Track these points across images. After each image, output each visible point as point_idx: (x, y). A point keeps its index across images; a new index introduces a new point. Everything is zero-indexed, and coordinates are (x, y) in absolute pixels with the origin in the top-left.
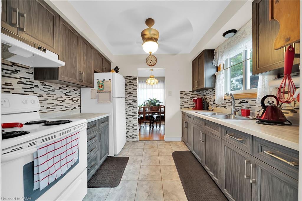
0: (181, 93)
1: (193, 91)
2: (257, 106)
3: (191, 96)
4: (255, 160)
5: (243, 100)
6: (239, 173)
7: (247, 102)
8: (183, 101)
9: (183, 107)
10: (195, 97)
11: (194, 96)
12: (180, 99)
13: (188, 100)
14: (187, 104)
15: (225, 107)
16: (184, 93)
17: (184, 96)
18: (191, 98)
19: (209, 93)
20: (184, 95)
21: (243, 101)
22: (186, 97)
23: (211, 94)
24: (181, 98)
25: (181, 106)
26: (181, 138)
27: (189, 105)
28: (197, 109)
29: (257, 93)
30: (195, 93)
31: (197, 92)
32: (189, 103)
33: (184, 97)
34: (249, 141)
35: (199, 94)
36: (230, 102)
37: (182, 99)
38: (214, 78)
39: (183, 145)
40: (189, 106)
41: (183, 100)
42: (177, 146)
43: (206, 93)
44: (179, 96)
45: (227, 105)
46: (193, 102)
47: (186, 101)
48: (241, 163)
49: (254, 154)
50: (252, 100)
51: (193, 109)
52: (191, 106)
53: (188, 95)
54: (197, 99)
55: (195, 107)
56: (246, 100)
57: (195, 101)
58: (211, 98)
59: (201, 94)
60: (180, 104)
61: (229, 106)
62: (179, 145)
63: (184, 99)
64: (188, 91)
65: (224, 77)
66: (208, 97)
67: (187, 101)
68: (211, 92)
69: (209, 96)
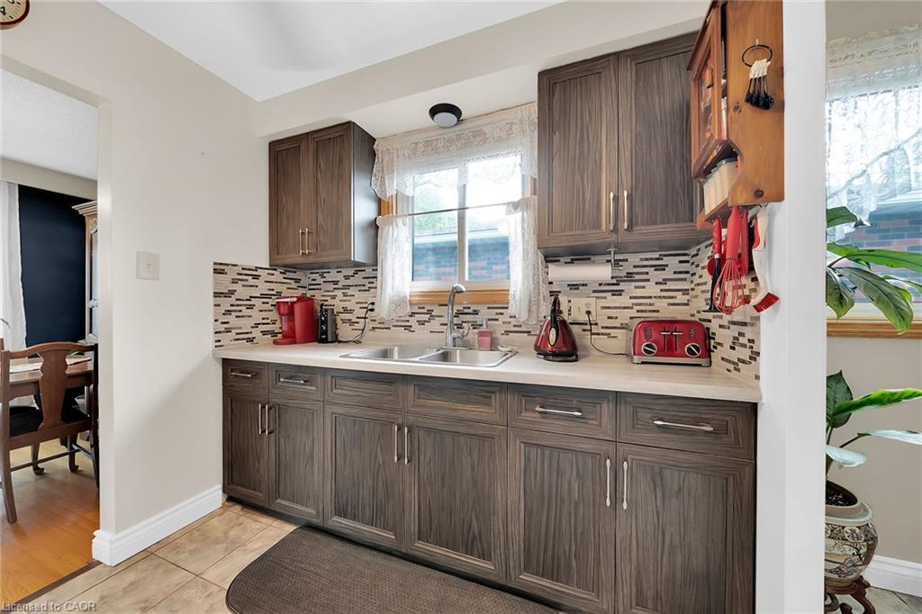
0: (216, 271)
1: (273, 266)
2: (500, 322)
3: (263, 288)
4: (624, 450)
5: (464, 308)
6: (573, 502)
7: (476, 312)
8: (228, 312)
9: (226, 338)
10: (279, 294)
11: (278, 288)
12: (211, 300)
13: (251, 307)
14: (246, 325)
15: (408, 328)
16: (232, 273)
17: (233, 287)
18: (263, 296)
19: (336, 283)
20: (234, 281)
21: (466, 311)
22: (242, 291)
23: (348, 287)
24: (217, 295)
25: (219, 337)
26: (221, 491)
27: (257, 325)
28: (294, 342)
29: (508, 290)
30: (278, 276)
31: (289, 275)
32: (257, 316)
33: (232, 292)
34: (606, 408)
35: (293, 281)
36: (425, 311)
37: (220, 300)
38: (372, 232)
39: (242, 519)
40: (256, 333)
41: (226, 303)
42: (217, 541)
43: (319, 280)
44: (208, 283)
45: (413, 322)
46: (274, 315)
47: (243, 308)
48: (581, 471)
49: (622, 436)
50: (488, 308)
51: (275, 343)
52: (264, 333)
53: (251, 281)
54: (293, 303)
55: (280, 336)
56: (473, 307)
57: (284, 309)
58: (345, 298)
59: (302, 283)
60: (210, 327)
61: (422, 323)
62: (226, 533)
63: (232, 300)
64: (253, 264)
65: (407, 238)
66: (334, 297)
67: (246, 312)
68: (347, 277)
69: (339, 293)
